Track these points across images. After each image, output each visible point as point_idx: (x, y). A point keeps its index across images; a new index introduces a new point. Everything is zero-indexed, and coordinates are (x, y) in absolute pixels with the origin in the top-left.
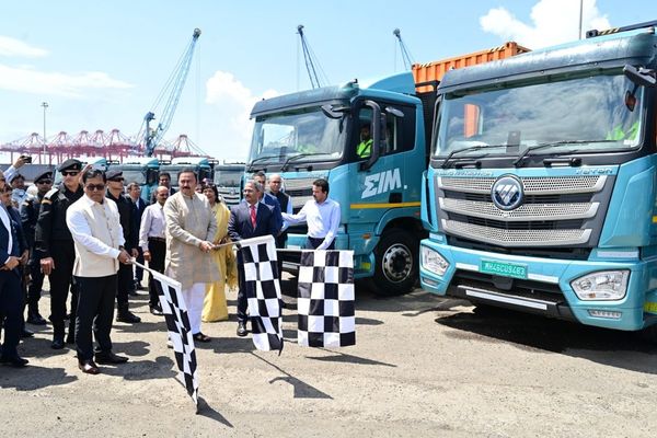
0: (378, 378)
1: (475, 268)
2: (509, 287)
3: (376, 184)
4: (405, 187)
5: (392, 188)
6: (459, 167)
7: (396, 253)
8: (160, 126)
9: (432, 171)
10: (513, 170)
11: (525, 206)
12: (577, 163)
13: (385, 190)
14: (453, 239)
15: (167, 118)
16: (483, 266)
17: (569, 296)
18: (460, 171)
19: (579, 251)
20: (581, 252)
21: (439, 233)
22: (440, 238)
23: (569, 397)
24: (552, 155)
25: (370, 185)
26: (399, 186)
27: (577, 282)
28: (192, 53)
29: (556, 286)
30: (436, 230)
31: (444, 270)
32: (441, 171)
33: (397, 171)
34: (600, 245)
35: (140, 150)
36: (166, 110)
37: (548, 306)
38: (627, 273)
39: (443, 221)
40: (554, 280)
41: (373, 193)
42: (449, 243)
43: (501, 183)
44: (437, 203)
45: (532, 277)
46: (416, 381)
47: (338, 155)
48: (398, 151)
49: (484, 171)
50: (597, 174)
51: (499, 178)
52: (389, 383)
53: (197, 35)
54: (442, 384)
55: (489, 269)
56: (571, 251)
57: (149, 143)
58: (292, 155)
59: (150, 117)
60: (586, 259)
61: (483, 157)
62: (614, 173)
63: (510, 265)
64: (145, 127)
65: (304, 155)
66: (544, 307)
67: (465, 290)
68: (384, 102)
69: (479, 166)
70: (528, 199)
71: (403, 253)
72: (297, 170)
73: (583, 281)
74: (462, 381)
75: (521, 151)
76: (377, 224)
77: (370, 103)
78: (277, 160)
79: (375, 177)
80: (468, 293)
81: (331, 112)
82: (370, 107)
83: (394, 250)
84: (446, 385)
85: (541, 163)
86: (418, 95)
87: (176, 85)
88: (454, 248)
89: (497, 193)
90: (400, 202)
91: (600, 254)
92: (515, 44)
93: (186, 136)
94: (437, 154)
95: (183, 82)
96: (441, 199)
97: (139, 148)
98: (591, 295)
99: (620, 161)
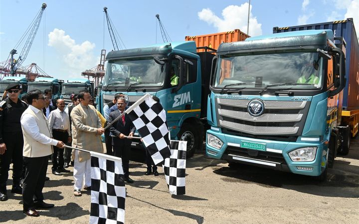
0: (203, 207)
1: (238, 145)
2: (256, 155)
3: (179, 100)
4: (192, 101)
5: (186, 102)
6: (229, 93)
7: (187, 136)
8: (20, 57)
9: (213, 95)
10: (258, 96)
11: (265, 114)
12: (292, 95)
13: (183, 103)
14: (225, 130)
15: (25, 53)
16: (243, 144)
17: (287, 160)
18: (230, 95)
19: (292, 137)
20: (293, 138)
21: (218, 127)
22: (218, 129)
23: (297, 211)
24: (279, 90)
25: (176, 100)
26: (189, 101)
27: (291, 153)
28: (41, 17)
29: (281, 155)
30: (216, 125)
31: (220, 146)
32: (219, 95)
33: (189, 93)
34: (303, 135)
35: (6, 71)
36: (24, 48)
37: (277, 164)
38: (315, 148)
39: (220, 121)
40: (280, 152)
41: (178, 105)
42: (223, 132)
43: (253, 103)
44: (217, 112)
45: (268, 150)
46: (222, 208)
47: (161, 84)
48: (189, 83)
49: (243, 96)
50: (302, 100)
51: (251, 100)
52: (209, 210)
53: (44, 7)
54: (236, 208)
55: (245, 146)
56: (288, 138)
57: (13, 67)
58: (133, 83)
59: (14, 52)
60: (295, 141)
61: (243, 89)
62: (310, 100)
63: (257, 144)
64: (10, 57)
65: (141, 83)
66: (275, 165)
67: (232, 157)
68: (184, 57)
69: (240, 93)
70: (267, 111)
71: (190, 136)
72: (136, 91)
73: (294, 152)
74: (245, 206)
75: (263, 87)
76: (179, 121)
77: (178, 57)
78: (124, 85)
79: (179, 96)
80: (234, 158)
81: (159, 61)
82: (178, 59)
83: (186, 135)
84: (238, 209)
85: (274, 93)
86: (198, 54)
87: (31, 35)
88: (226, 135)
89: (250, 107)
90: (190, 109)
91: (303, 139)
92: (239, 30)
93: (36, 64)
94: (216, 86)
95: (35, 33)
96: (219, 110)
97: (5, 70)
98: (297, 159)
99: (312, 94)
